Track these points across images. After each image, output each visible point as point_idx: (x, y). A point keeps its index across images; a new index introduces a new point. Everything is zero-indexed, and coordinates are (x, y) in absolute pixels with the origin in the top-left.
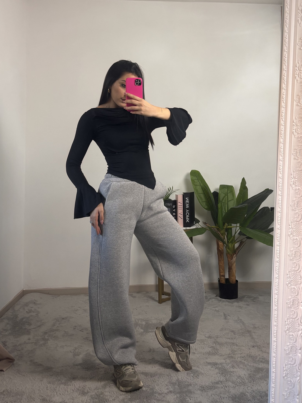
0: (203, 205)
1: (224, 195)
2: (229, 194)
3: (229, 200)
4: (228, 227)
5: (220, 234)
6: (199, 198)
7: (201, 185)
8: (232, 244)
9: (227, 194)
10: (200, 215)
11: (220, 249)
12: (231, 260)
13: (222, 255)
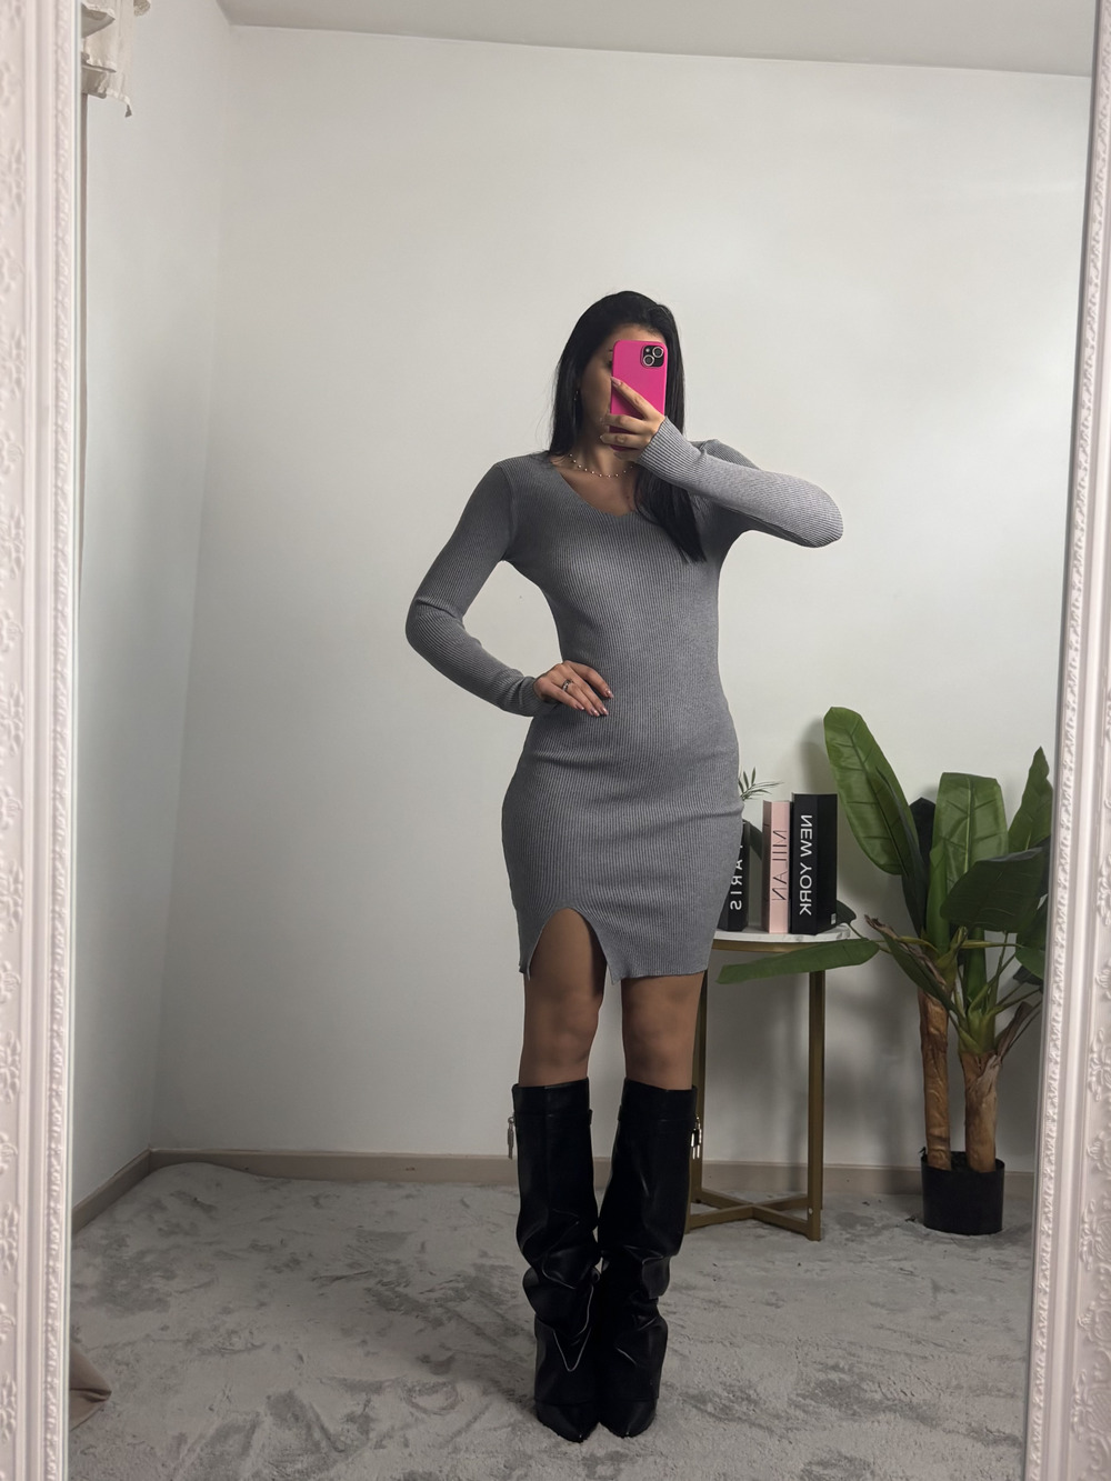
0: (869, 851)
1: (957, 815)
2: (978, 813)
3: (980, 834)
4: (969, 943)
5: (935, 972)
6: (855, 822)
7: (864, 769)
8: (983, 1012)
9: (973, 810)
10: (859, 891)
11: (932, 1030)
12: (979, 1076)
13: (941, 1055)
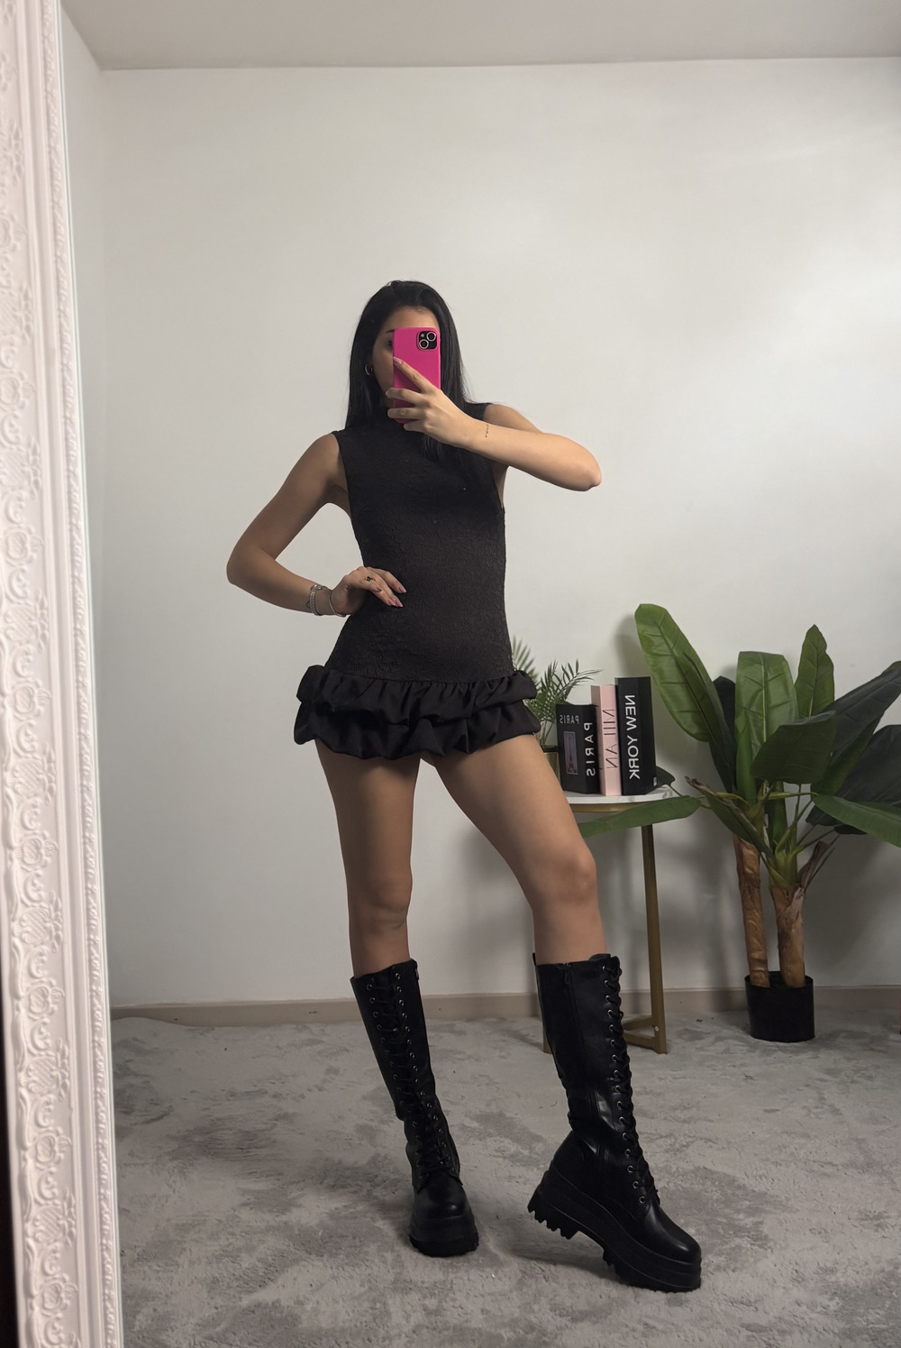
1: (755, 688)
2: (772, 685)
3: (774, 702)
4: (772, 795)
5: (747, 820)
6: (668, 699)
7: (673, 655)
8: (787, 854)
9: (766, 682)
11: (747, 870)
12: (787, 906)
13: (756, 890)
